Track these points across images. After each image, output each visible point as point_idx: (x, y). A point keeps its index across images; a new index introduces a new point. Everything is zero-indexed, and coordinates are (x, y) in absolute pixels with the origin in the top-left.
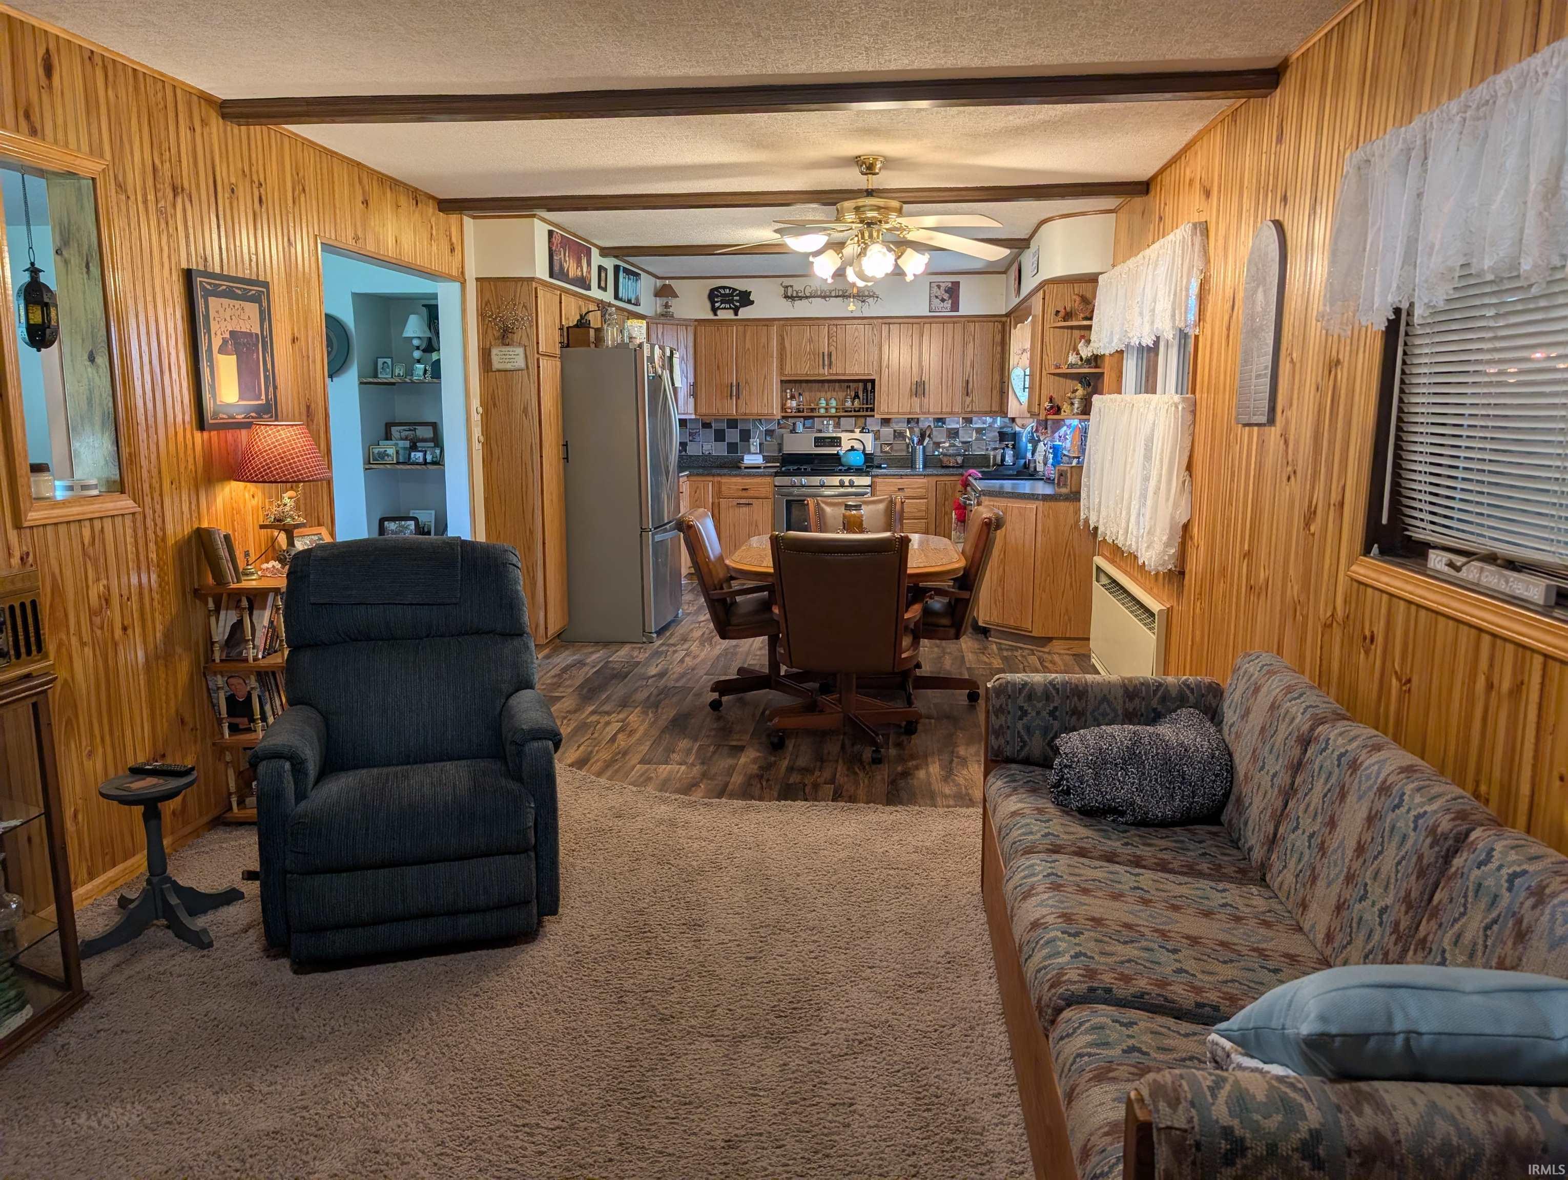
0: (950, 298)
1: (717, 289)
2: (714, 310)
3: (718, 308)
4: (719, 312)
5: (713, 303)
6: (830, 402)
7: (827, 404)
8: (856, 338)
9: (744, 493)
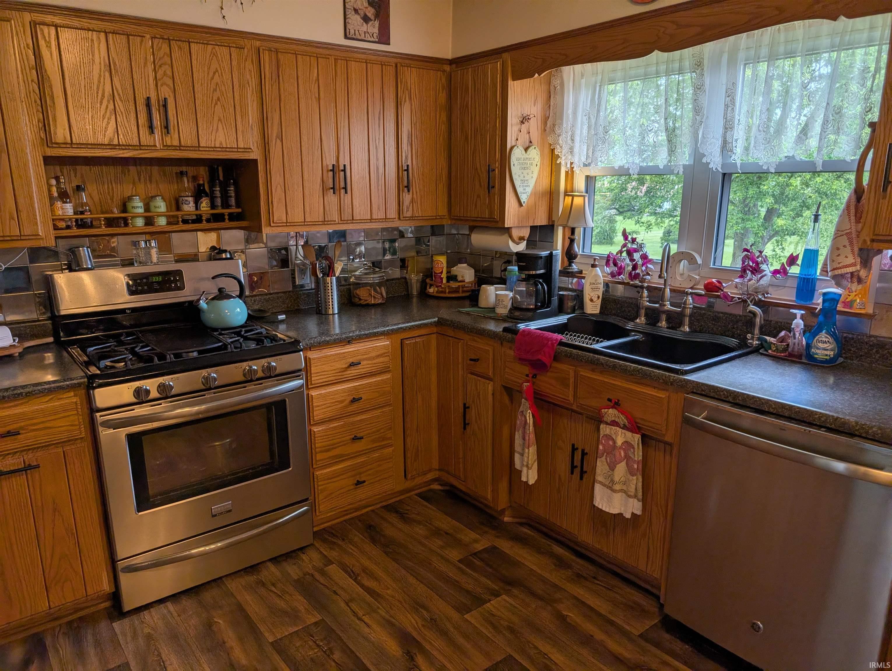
0: (377, 16)
6: (152, 204)
7: (147, 209)
8: (214, 73)
9: (8, 444)
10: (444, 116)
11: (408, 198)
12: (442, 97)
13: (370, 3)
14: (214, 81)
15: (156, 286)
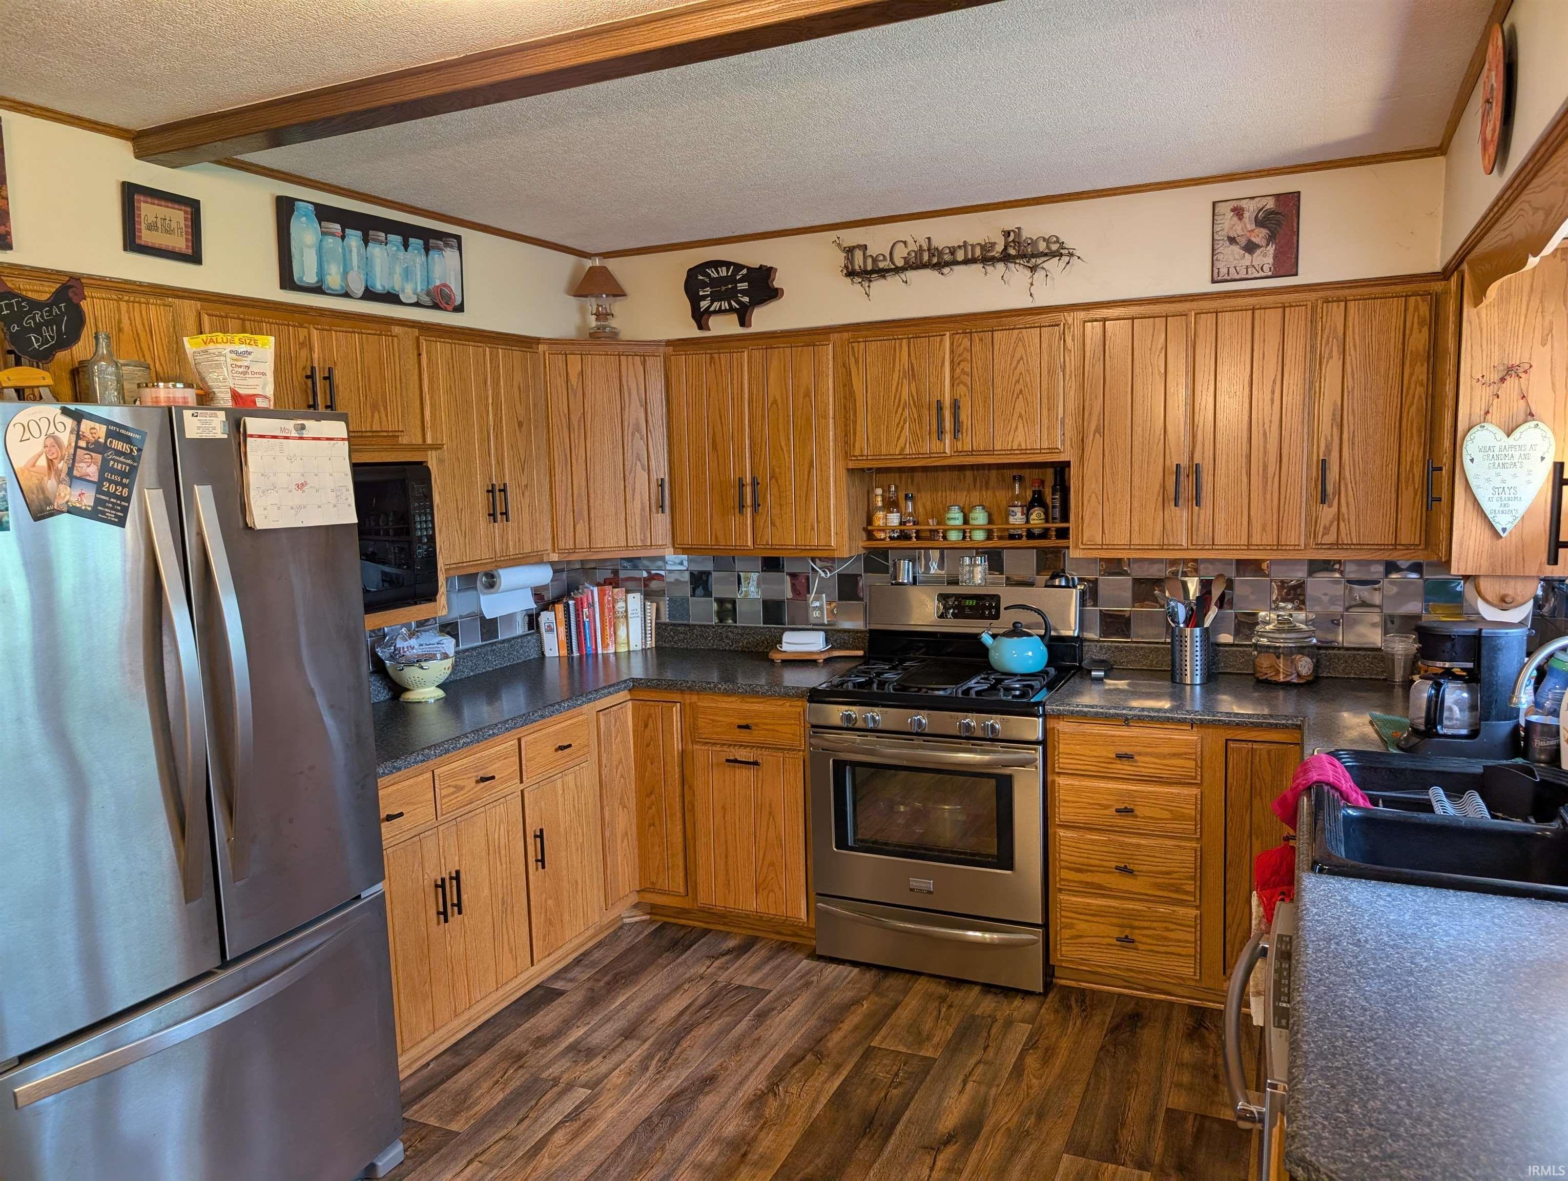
0: (1271, 239)
1: (701, 268)
2: (700, 318)
3: (708, 313)
4: (713, 321)
5: (694, 300)
6: (972, 515)
7: (966, 521)
8: (1018, 362)
9: (744, 736)
10: (1421, 372)
11: (1327, 513)
12: (1419, 340)
13: (1259, 223)
14: (1017, 371)
15: (967, 611)
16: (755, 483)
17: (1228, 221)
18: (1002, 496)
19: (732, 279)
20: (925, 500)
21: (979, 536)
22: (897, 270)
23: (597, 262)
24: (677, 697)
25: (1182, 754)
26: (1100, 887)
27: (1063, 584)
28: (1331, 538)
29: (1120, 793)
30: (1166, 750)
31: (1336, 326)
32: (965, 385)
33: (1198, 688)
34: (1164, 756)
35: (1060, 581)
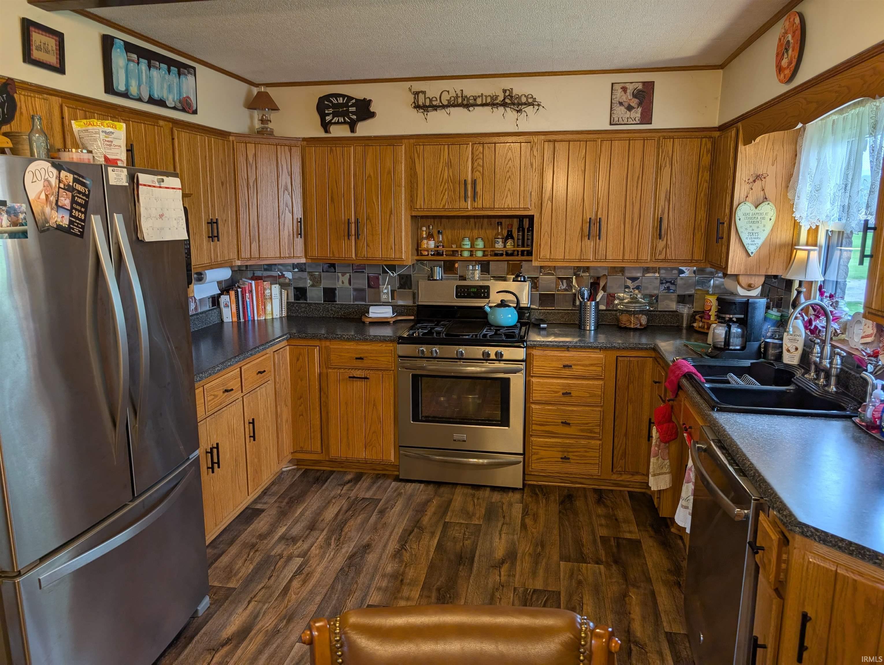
0: (640, 104)
1: (327, 97)
2: (326, 126)
3: (330, 123)
4: (332, 128)
5: (323, 116)
6: (476, 243)
7: (472, 246)
8: (509, 161)
9: (359, 363)
10: (707, 175)
11: (661, 244)
12: (706, 160)
13: (635, 96)
14: (508, 166)
15: (472, 294)
16: (357, 222)
17: (619, 94)
18: (490, 233)
19: (346, 105)
20: (448, 233)
21: (480, 254)
22: (444, 107)
23: (263, 89)
24: (317, 343)
25: (595, 364)
26: (552, 433)
27: (522, 280)
28: (662, 257)
29: (563, 385)
30: (587, 362)
31: (668, 151)
32: (480, 172)
33: (593, 332)
34: (586, 366)
35: (521, 279)
